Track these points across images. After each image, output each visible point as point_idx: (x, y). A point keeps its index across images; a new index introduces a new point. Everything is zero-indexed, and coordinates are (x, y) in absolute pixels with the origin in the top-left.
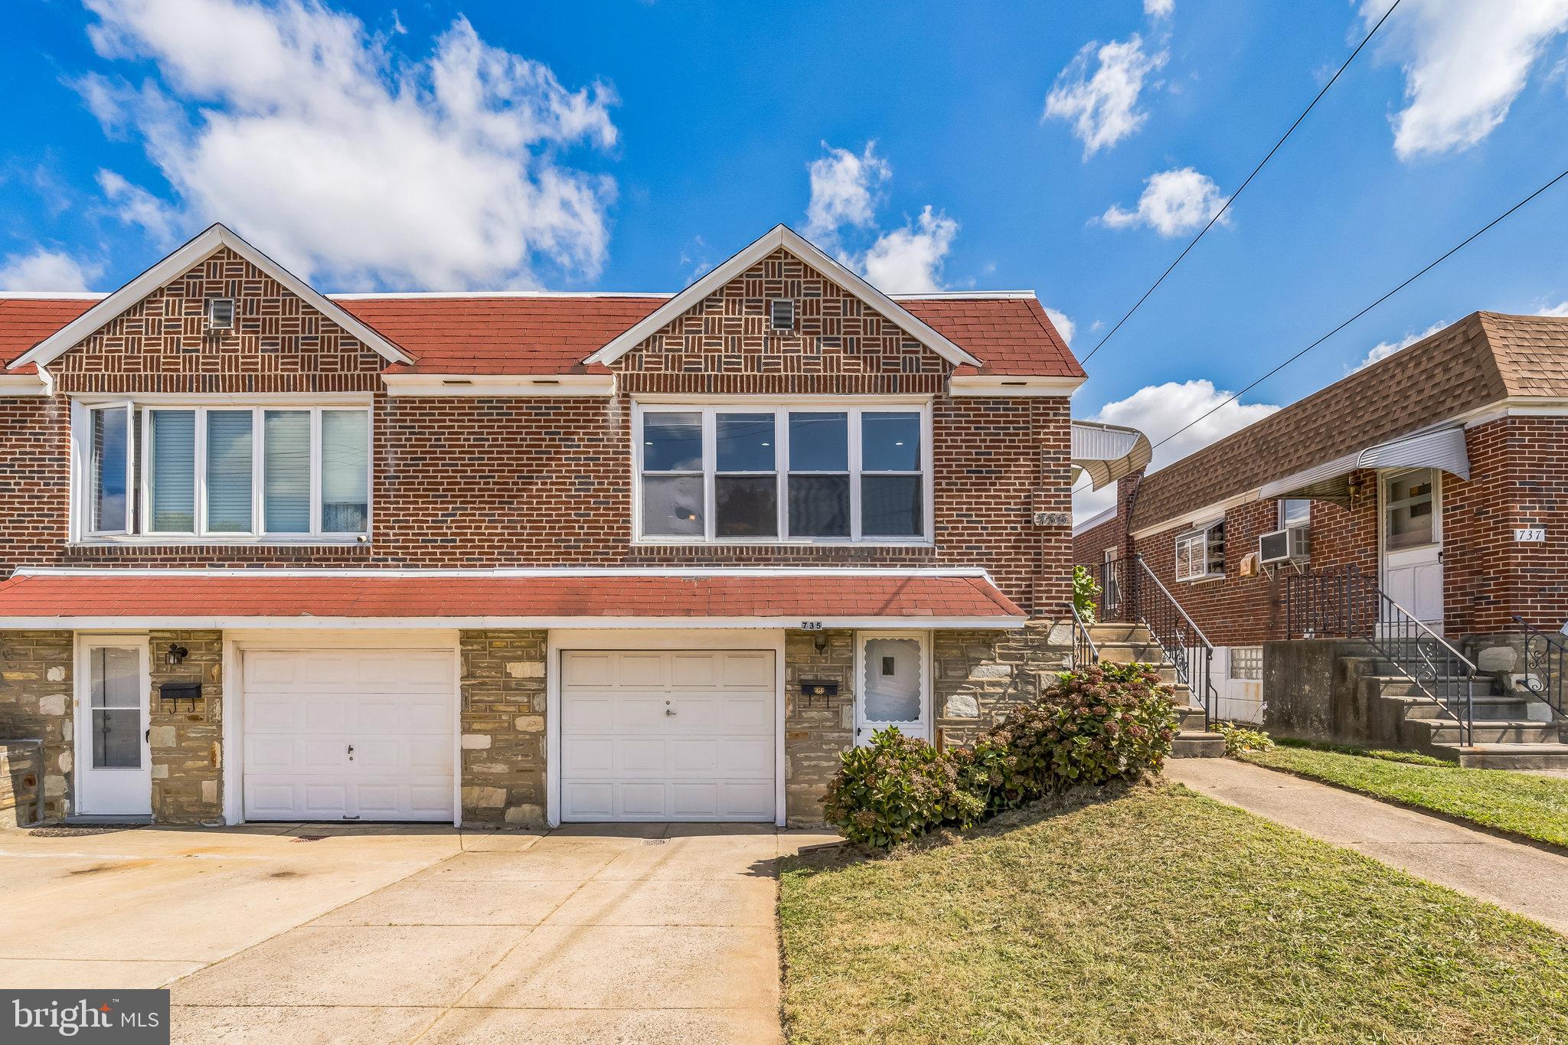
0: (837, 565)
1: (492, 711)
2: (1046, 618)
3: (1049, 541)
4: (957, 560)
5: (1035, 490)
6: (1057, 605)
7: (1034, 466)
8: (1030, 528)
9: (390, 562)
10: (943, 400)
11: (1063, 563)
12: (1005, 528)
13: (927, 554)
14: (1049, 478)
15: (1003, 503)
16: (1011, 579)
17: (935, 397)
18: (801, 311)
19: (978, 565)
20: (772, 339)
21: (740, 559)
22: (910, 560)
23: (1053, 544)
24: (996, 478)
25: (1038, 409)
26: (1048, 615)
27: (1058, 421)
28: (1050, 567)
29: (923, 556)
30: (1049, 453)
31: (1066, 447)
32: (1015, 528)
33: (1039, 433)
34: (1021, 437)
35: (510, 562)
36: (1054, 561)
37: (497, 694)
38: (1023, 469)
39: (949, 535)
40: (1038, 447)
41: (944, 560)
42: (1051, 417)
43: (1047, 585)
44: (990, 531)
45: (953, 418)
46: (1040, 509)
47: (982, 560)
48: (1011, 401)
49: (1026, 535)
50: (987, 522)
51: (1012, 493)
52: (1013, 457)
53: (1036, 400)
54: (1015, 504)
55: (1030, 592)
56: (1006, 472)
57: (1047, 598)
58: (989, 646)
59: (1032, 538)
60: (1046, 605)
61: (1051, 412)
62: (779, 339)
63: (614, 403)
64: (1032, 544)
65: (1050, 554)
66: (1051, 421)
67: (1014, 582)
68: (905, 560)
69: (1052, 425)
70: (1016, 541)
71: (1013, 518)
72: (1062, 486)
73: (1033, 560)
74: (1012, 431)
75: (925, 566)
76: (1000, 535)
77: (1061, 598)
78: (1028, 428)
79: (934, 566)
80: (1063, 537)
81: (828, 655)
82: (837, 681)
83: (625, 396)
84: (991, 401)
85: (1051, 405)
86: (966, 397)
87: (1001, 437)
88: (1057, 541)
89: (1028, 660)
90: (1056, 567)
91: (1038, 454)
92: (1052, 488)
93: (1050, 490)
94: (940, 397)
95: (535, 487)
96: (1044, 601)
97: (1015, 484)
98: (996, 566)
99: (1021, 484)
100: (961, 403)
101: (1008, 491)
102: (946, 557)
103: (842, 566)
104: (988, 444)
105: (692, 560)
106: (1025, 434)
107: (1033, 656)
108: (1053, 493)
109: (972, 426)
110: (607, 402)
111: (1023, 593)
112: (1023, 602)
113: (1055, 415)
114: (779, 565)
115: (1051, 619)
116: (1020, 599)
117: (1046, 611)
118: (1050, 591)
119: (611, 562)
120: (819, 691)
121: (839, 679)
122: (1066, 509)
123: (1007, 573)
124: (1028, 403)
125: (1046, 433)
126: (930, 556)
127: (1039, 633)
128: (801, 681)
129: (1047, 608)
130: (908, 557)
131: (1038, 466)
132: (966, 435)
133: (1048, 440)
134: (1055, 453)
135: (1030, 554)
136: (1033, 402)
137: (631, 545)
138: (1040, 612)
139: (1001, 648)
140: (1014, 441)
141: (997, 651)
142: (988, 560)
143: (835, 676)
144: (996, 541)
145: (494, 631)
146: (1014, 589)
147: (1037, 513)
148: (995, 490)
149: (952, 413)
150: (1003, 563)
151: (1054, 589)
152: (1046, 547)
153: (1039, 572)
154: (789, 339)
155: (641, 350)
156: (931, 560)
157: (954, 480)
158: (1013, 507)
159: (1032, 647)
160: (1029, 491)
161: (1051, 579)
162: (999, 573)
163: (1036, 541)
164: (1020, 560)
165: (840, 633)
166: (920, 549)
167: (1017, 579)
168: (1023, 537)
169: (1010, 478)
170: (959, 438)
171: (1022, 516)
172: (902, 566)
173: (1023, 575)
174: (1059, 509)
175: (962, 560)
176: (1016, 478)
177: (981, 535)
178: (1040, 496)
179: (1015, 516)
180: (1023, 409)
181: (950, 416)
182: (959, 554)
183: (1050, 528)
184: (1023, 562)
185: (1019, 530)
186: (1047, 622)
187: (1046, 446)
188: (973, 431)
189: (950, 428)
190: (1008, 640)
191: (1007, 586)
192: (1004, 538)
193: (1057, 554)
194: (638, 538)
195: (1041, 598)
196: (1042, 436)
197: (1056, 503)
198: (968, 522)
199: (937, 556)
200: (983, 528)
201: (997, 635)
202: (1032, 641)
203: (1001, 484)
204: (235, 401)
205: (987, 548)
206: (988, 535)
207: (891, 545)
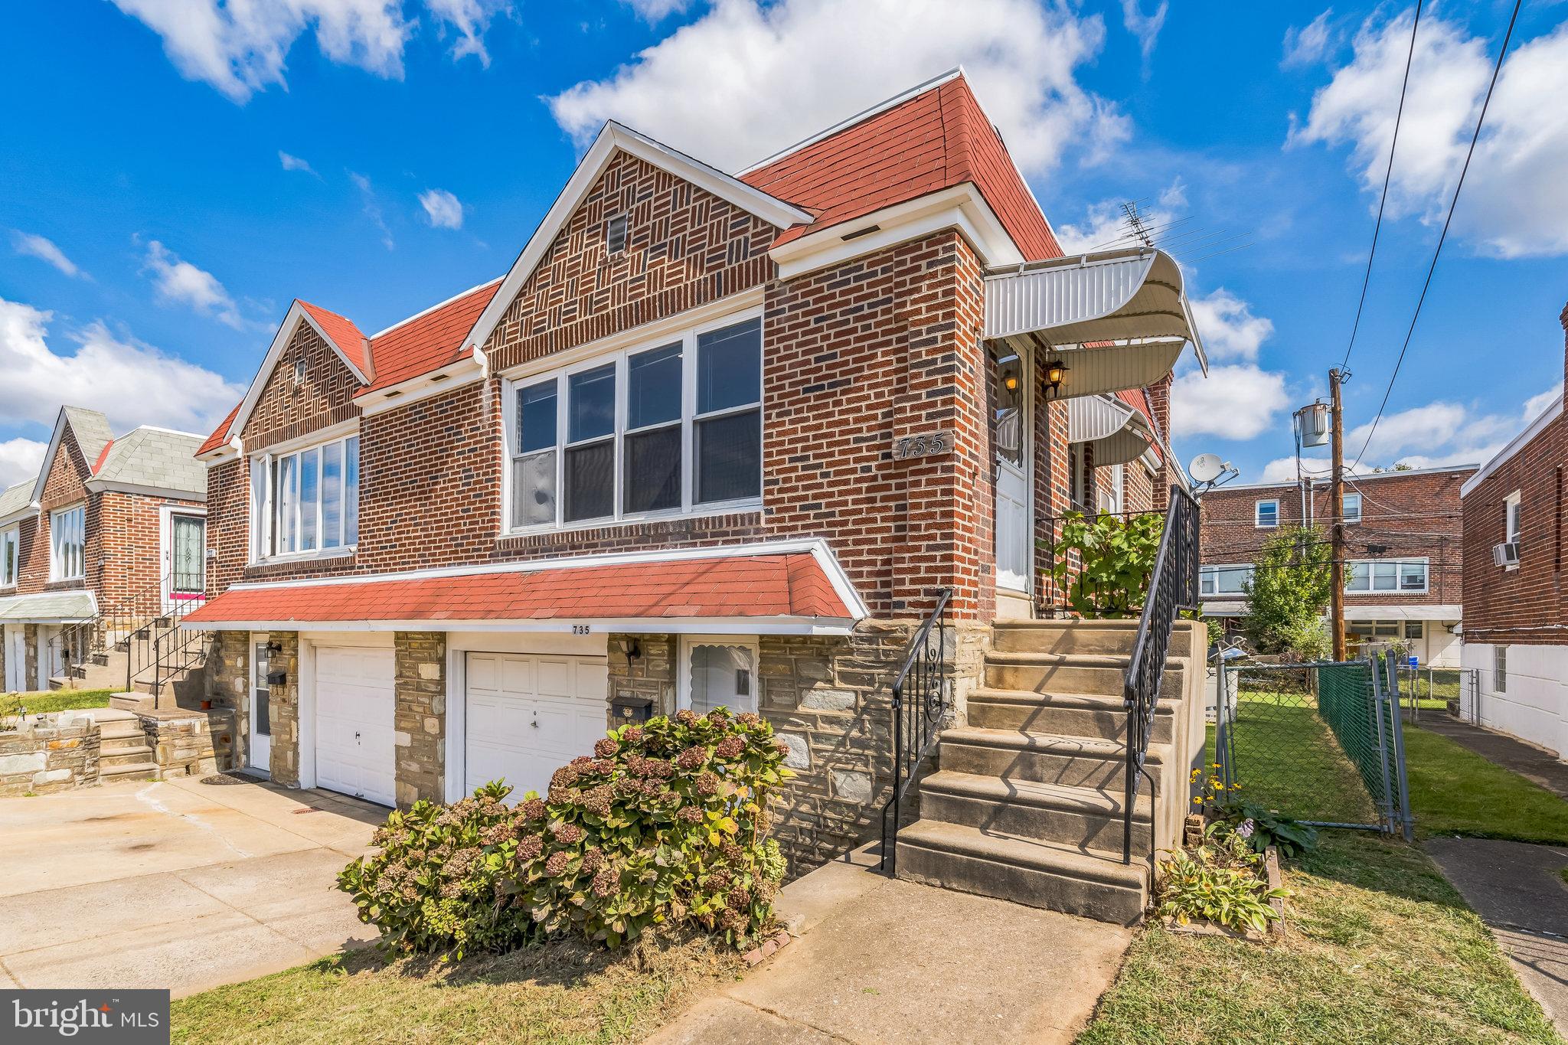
0: (657, 547)
1: (410, 709)
2: (910, 616)
3: (917, 483)
4: (790, 529)
5: (898, 401)
6: (927, 593)
7: (899, 360)
8: (888, 466)
9: (365, 569)
10: (776, 289)
11: (938, 520)
12: (853, 471)
13: (751, 523)
14: (920, 375)
15: (850, 432)
16: (860, 553)
17: (767, 288)
18: (632, 223)
19: (816, 534)
20: (605, 269)
21: (573, 547)
22: (735, 533)
23: (923, 488)
24: (843, 393)
25: (903, 262)
26: (913, 611)
27: (934, 275)
28: (917, 528)
29: (747, 526)
30: (919, 333)
31: (946, 316)
32: (869, 469)
33: (903, 304)
34: (880, 318)
35: (426, 562)
36: (923, 517)
37: (413, 695)
38: (881, 370)
39: (780, 491)
40: (905, 328)
41: (771, 530)
42: (924, 271)
43: (912, 559)
44: (832, 479)
45: (787, 314)
46: (903, 431)
47: (821, 525)
48: (865, 263)
49: (884, 477)
50: (830, 465)
51: (864, 413)
52: (867, 353)
53: (902, 248)
54: (870, 429)
55: (888, 573)
56: (856, 380)
57: (913, 581)
58: (826, 660)
59: (893, 482)
60: (910, 593)
61: (924, 263)
62: (610, 266)
63: (487, 386)
64: (894, 492)
65: (918, 506)
66: (923, 278)
67: (865, 557)
68: (726, 534)
69: (924, 284)
70: (869, 490)
71: (865, 453)
72: (940, 386)
73: (895, 519)
74: (866, 311)
75: (750, 541)
76: (846, 482)
77: (933, 581)
78: (890, 300)
79: (761, 540)
80: (939, 475)
81: (645, 666)
82: (652, 701)
83: (495, 375)
84: (837, 271)
85: (925, 250)
86: (804, 276)
87: (851, 325)
88: (929, 482)
89: (881, 686)
90: (928, 527)
91: (904, 339)
92: (923, 392)
93: (919, 397)
94: (772, 287)
95: (438, 487)
96: (907, 587)
97: (868, 397)
98: (841, 533)
99: (878, 395)
100: (798, 287)
101: (859, 409)
102: (775, 525)
103: (663, 547)
104: (832, 340)
105: (536, 551)
106: (885, 312)
107: (889, 679)
108: (924, 400)
109: (812, 318)
110: (482, 387)
111: (879, 574)
112: (879, 590)
113: (930, 265)
114: (604, 551)
115: (917, 616)
116: (874, 585)
117: (911, 604)
118: (917, 570)
119: (481, 559)
120: (628, 713)
121: (655, 698)
122: (944, 424)
123: (856, 542)
124: (890, 259)
125: (914, 302)
126: (754, 525)
127: (897, 641)
128: (619, 698)
129: (911, 599)
130: (731, 529)
131: (904, 359)
132: (804, 334)
133: (918, 311)
134: (929, 331)
135: (889, 509)
136: (898, 254)
137: (497, 538)
138: (901, 605)
139: (843, 663)
140: (868, 327)
141: (837, 668)
142: (829, 524)
143: (652, 694)
144: (841, 493)
145: (411, 633)
146: (865, 569)
147: (896, 438)
148: (841, 413)
149: (786, 306)
150: (850, 527)
151: (923, 565)
152: (914, 495)
153: (903, 539)
154: (619, 264)
155: (505, 322)
156: (757, 531)
157: (787, 408)
158: (865, 434)
159: (886, 664)
160: (890, 404)
161: (918, 549)
162: (844, 543)
163: (899, 486)
164: (874, 520)
165: (655, 638)
166: (742, 517)
167: (870, 552)
168: (880, 482)
169: (861, 389)
170: (794, 342)
171: (878, 447)
172: (725, 542)
173: (879, 545)
174: (934, 427)
175: (795, 528)
176: (871, 387)
177: (821, 485)
178: (902, 410)
179: (869, 449)
180: (884, 271)
181: (783, 311)
182: (792, 519)
183: (918, 461)
184: (879, 524)
185: (874, 472)
186: (910, 622)
187: (914, 324)
188: (812, 325)
189: (782, 330)
190: (851, 652)
191: (856, 564)
192: (852, 486)
193: (929, 505)
194: (506, 530)
195: (902, 582)
196: (909, 308)
197: (929, 416)
198: (804, 468)
199: (763, 524)
200: (825, 475)
201: (837, 643)
202: (886, 653)
203: (849, 401)
204: (308, 442)
205: (828, 505)
206: (831, 484)
207: (710, 514)
